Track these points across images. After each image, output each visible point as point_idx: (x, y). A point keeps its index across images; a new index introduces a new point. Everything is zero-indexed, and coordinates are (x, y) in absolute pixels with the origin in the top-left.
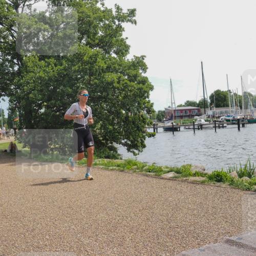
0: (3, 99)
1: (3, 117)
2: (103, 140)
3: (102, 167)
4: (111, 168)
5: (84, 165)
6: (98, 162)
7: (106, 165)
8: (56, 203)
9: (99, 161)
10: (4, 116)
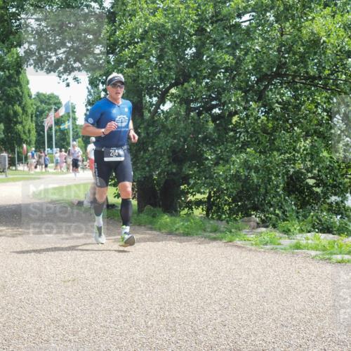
0: (75, 79)
1: (74, 124)
2: (317, 185)
3: (313, 253)
4: (339, 257)
5: (268, 247)
6: (303, 242)
7: (324, 249)
8: (201, 337)
9: (307, 239)
10: (75, 119)
